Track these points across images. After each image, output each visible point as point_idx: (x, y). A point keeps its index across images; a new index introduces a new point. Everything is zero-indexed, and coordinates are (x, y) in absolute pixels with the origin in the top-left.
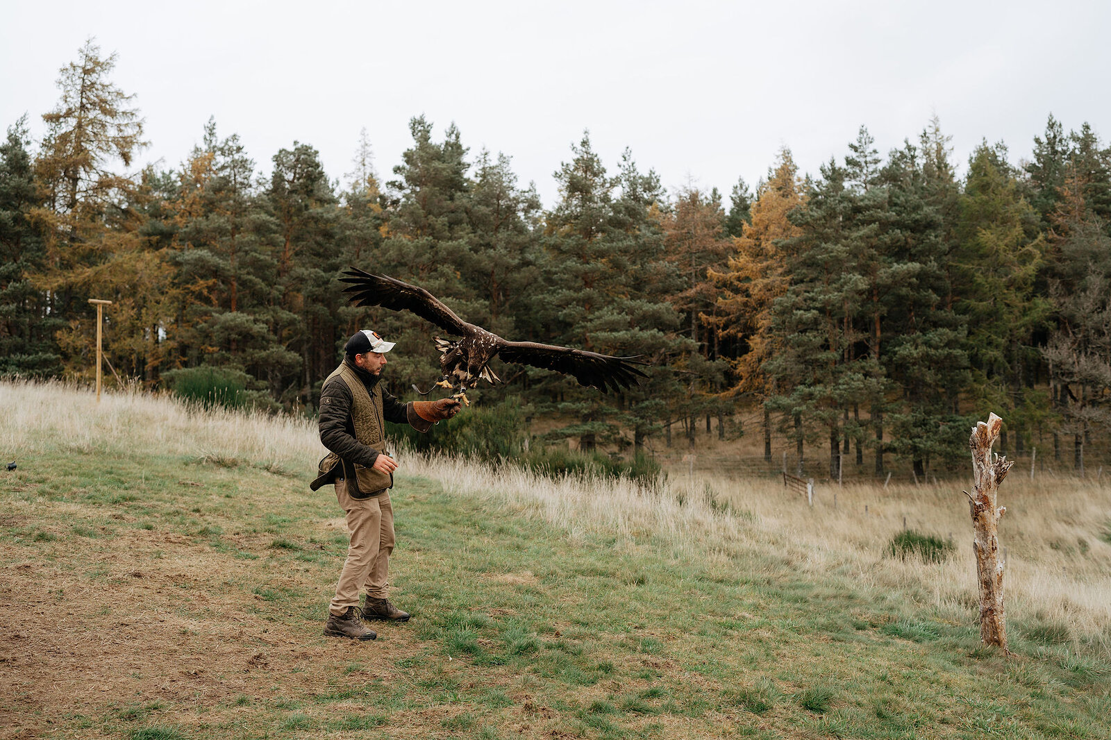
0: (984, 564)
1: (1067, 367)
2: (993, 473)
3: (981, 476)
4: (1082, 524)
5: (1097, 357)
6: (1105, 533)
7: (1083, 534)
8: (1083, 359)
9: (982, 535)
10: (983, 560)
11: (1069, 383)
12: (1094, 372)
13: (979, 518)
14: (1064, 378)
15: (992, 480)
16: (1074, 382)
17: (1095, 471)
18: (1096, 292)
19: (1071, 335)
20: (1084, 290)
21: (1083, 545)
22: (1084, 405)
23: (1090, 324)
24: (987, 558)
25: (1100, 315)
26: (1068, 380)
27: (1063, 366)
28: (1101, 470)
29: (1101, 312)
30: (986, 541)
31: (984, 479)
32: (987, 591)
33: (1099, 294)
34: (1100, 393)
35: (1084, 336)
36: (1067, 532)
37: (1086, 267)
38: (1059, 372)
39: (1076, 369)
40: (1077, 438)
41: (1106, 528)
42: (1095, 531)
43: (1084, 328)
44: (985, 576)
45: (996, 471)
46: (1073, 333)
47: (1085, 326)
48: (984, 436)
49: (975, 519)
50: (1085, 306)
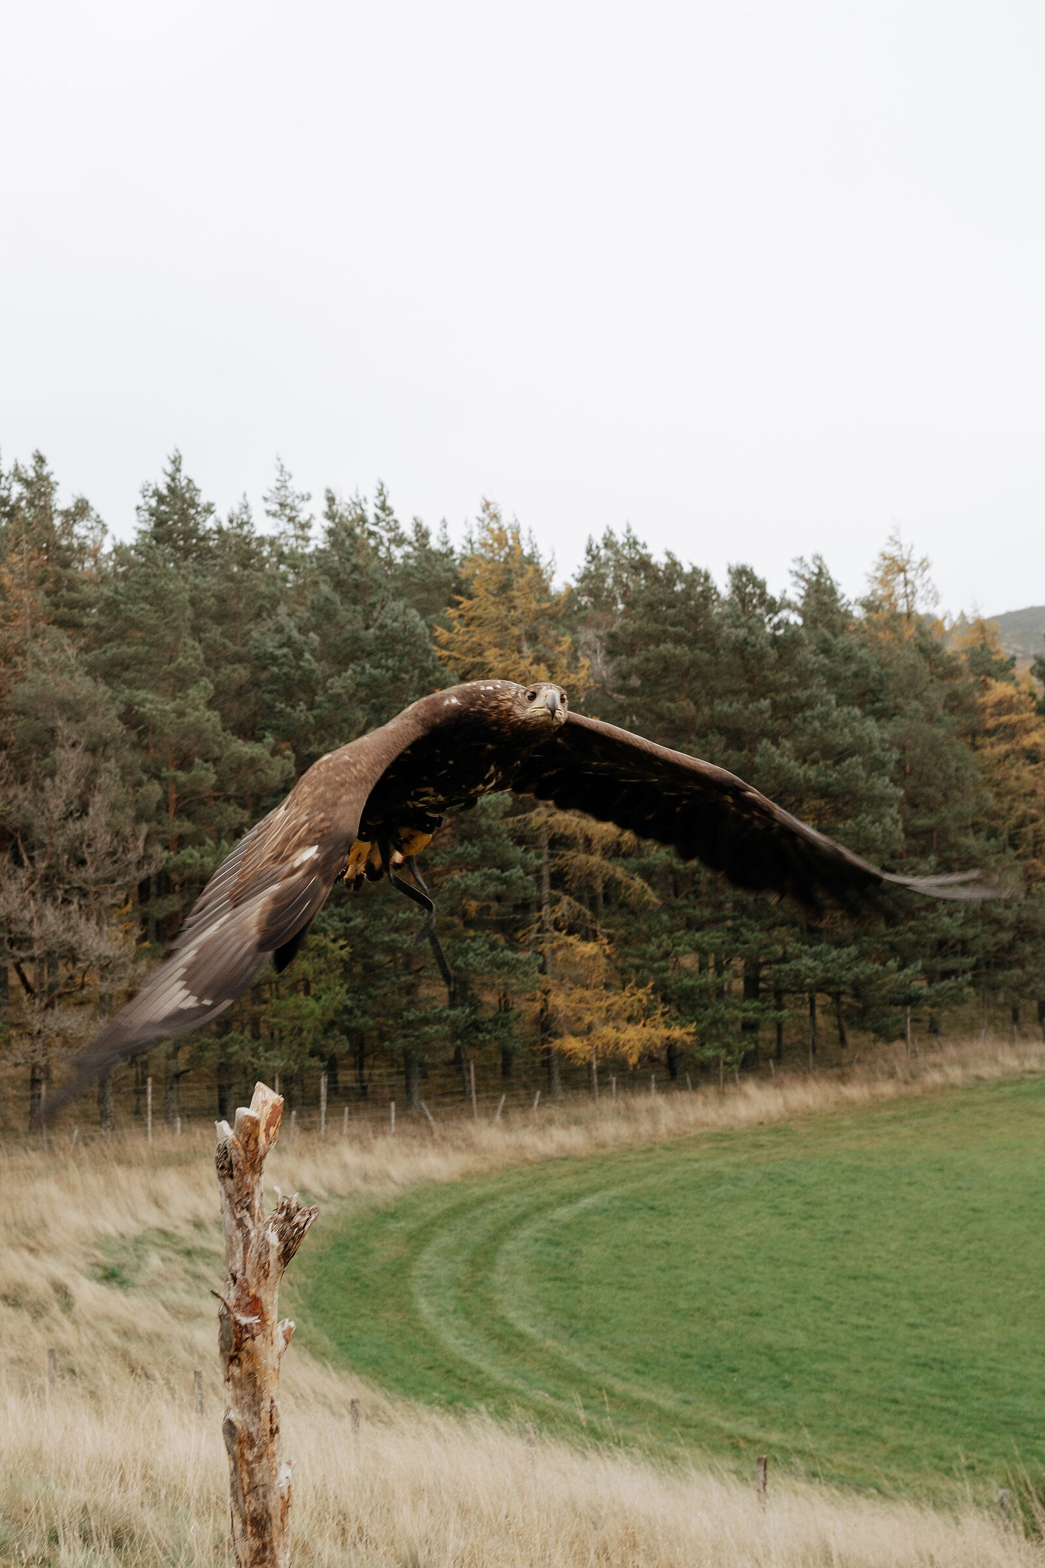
0: (251, 1473)
1: (22, 927)
2: (273, 1238)
3: (246, 1248)
4: (52, 1250)
5: (74, 907)
6: (98, 1265)
7: (59, 1270)
8: (50, 914)
9: (247, 1399)
10: (248, 1463)
11: (22, 960)
12: (68, 937)
13: (243, 1355)
14: (15, 951)
15: (273, 1256)
16: (32, 959)
17: (67, 1138)
18: (71, 777)
19: (27, 863)
20: (52, 774)
21: (61, 1290)
22: (50, 1005)
23: (61, 841)
24: (259, 1457)
25: (78, 825)
26: (23, 954)
27: (13, 927)
28: (76, 1132)
29: (78, 818)
30: (257, 1414)
31: (252, 1254)
32: (256, 1543)
33: (76, 785)
34: (78, 980)
35: (49, 867)
36: (28, 1266)
37: (52, 731)
38: (7, 936)
39: (36, 932)
40: (33, 1072)
41: (98, 1253)
42: (82, 1264)
43: (50, 849)
44: (252, 1505)
45: (281, 1234)
46: (31, 859)
47: (52, 845)
48: (252, 1146)
49: (232, 1359)
50: (52, 807)
